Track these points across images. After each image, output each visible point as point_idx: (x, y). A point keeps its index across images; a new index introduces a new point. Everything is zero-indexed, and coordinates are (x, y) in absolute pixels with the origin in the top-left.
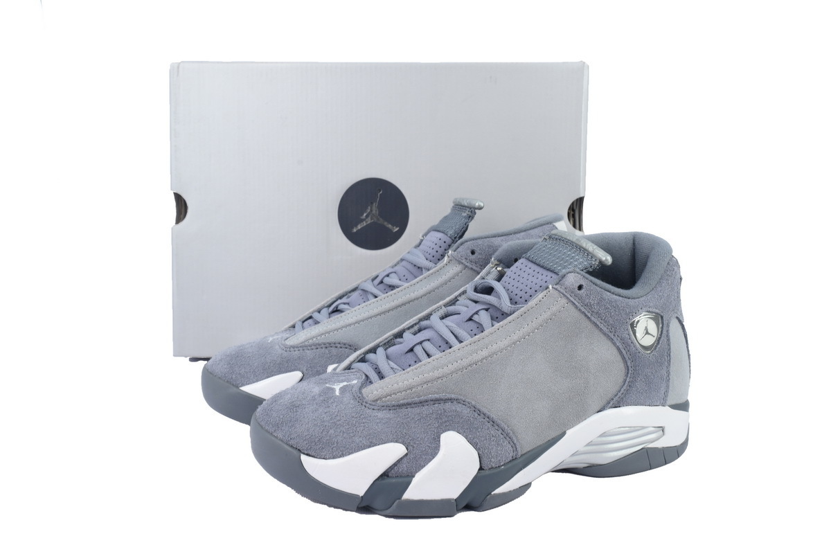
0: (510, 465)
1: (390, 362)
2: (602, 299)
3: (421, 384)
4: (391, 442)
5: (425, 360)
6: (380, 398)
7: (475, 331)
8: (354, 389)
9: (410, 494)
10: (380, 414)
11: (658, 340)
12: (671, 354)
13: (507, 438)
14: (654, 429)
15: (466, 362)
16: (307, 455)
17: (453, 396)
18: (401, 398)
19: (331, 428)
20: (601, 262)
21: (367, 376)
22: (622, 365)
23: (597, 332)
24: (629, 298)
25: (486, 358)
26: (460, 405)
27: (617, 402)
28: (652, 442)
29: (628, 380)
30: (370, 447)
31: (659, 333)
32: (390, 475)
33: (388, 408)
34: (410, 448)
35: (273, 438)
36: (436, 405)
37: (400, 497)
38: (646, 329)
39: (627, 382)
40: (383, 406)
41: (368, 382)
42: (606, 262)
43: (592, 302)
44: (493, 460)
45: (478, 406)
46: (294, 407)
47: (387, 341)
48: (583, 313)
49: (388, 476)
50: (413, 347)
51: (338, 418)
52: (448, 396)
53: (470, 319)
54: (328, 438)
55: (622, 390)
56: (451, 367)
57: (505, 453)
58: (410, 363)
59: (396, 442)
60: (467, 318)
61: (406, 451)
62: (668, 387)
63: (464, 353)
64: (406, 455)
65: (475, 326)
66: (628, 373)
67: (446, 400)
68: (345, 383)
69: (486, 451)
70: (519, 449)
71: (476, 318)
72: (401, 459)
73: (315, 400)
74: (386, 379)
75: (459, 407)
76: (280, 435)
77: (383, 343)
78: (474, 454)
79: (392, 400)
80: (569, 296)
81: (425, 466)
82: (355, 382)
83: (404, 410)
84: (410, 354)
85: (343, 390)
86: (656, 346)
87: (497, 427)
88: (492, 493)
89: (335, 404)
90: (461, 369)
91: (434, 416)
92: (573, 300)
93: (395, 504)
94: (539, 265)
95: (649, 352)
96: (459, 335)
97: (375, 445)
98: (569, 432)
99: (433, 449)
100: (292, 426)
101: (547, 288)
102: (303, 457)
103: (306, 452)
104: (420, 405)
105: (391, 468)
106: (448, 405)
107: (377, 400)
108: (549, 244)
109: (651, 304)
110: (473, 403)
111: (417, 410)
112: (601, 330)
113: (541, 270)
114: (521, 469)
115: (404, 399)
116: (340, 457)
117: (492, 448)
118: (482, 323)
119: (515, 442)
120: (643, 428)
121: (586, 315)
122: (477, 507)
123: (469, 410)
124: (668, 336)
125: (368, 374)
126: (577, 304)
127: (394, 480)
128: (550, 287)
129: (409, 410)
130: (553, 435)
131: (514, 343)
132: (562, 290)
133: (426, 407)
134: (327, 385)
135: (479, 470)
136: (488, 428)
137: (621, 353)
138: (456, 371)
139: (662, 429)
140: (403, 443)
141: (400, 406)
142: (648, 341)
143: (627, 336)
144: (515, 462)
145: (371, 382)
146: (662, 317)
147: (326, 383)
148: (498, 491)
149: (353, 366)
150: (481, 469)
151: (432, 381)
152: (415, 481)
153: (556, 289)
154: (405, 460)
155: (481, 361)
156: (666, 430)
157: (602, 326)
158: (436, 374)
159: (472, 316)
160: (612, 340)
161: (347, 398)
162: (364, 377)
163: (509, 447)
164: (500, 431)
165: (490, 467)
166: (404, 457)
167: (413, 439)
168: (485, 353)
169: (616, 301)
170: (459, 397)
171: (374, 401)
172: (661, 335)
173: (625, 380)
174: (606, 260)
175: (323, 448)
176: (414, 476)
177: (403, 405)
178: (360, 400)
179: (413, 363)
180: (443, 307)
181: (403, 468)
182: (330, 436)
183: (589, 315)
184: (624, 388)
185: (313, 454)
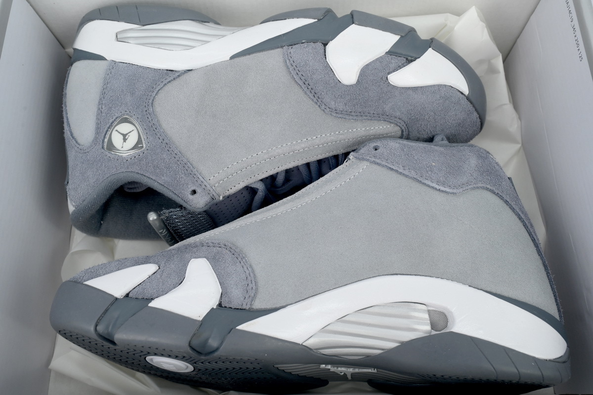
11: (111, 126)
27: (170, 75)
29: (155, 93)
31: (109, 133)
34: (384, 79)
38: (125, 140)
61: (389, 76)
64: (389, 73)
75: (333, 104)
95: (125, 117)
135: (327, 44)
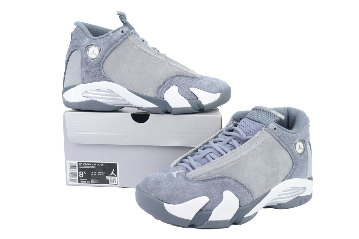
0: (251, 205)
1: (196, 162)
2: (283, 134)
3: (213, 171)
4: (203, 196)
5: (212, 161)
6: (195, 177)
7: (231, 148)
8: (182, 174)
9: (212, 218)
10: (196, 184)
12: (308, 157)
13: (250, 193)
14: (302, 188)
15: (231, 161)
16: (166, 203)
17: (226, 176)
18: (204, 177)
19: (176, 191)
20: (280, 119)
21: (186, 168)
22: (291, 161)
23: (282, 147)
24: (292, 134)
25: (239, 159)
26: (229, 179)
28: (301, 193)
30: (194, 198)
32: (203, 210)
33: (199, 182)
35: (150, 196)
36: (220, 180)
37: (207, 220)
39: (293, 169)
40: (197, 181)
41: (188, 171)
42: (282, 119)
43: (280, 135)
44: (244, 202)
45: (237, 180)
46: (157, 182)
47: (191, 153)
48: (277, 139)
49: (202, 211)
50: (205, 155)
51: (178, 186)
52: (225, 176)
53: (228, 143)
54: (175, 195)
55: (291, 172)
56: (225, 163)
57: (249, 199)
58: (205, 162)
59: (205, 196)
60: (227, 143)
62: (307, 170)
63: (230, 157)
65: (231, 146)
66: (293, 165)
67: (223, 178)
68: (177, 172)
69: (242, 198)
70: (254, 197)
71: (230, 143)
72: (208, 203)
73: (166, 179)
74: (196, 169)
76: (153, 195)
77: (189, 154)
78: (237, 200)
79: (200, 178)
80: (271, 133)
81: (217, 206)
82: (182, 171)
83: (206, 183)
84: (204, 159)
85: (177, 174)
86: (303, 153)
87: (245, 188)
88: (244, 217)
89: (176, 181)
90: (229, 164)
91: (220, 184)
92: (273, 134)
93: (205, 223)
94: (253, 120)
96: (225, 150)
97: (196, 197)
98: (272, 190)
99: (220, 199)
100: (158, 190)
101: (262, 129)
102: (165, 204)
103: (166, 202)
104: (213, 180)
105: (203, 207)
106: (225, 180)
107: (194, 178)
108: (255, 112)
109: (301, 136)
110: (235, 178)
111: (212, 182)
112: (283, 146)
113: (255, 122)
114: (255, 206)
115: (206, 177)
116: (181, 203)
117: (244, 197)
118: (234, 145)
119: (253, 194)
120: (299, 187)
121: (277, 141)
122: (238, 223)
123: (233, 181)
124: (307, 149)
125: (187, 167)
126: (274, 136)
127: (205, 213)
128: (263, 129)
129: (208, 182)
130: (266, 191)
131: (250, 153)
132: (268, 130)
133: (215, 181)
134: (169, 173)
136: (242, 189)
137: (291, 156)
138: (227, 165)
139: (305, 188)
140: (208, 196)
141: (204, 180)
142: (300, 151)
143: (293, 149)
144: (253, 203)
145: (189, 171)
146: (305, 141)
147: (168, 172)
148: (246, 216)
149: (178, 164)
150: (240, 206)
151: (217, 169)
152: (214, 212)
153: (266, 130)
154: (209, 204)
155: (237, 160)
156: (306, 189)
157: (283, 145)
158: (219, 166)
159: (228, 142)
160: (287, 151)
161: (180, 178)
162: (185, 169)
163: (250, 197)
164: (247, 190)
165: (243, 205)
166: (208, 202)
167: (212, 194)
168: (238, 157)
169: (288, 135)
170: (230, 176)
171: (192, 179)
172: (305, 149)
173: (292, 168)
174: (282, 118)
175: (173, 200)
176: (213, 210)
177: (206, 180)
178: (187, 178)
179: (206, 162)
180: (212, 139)
181: (208, 207)
182: (176, 194)
183: (279, 140)
184: (292, 171)
185: (169, 202)
